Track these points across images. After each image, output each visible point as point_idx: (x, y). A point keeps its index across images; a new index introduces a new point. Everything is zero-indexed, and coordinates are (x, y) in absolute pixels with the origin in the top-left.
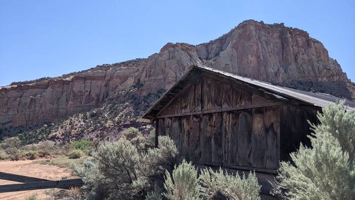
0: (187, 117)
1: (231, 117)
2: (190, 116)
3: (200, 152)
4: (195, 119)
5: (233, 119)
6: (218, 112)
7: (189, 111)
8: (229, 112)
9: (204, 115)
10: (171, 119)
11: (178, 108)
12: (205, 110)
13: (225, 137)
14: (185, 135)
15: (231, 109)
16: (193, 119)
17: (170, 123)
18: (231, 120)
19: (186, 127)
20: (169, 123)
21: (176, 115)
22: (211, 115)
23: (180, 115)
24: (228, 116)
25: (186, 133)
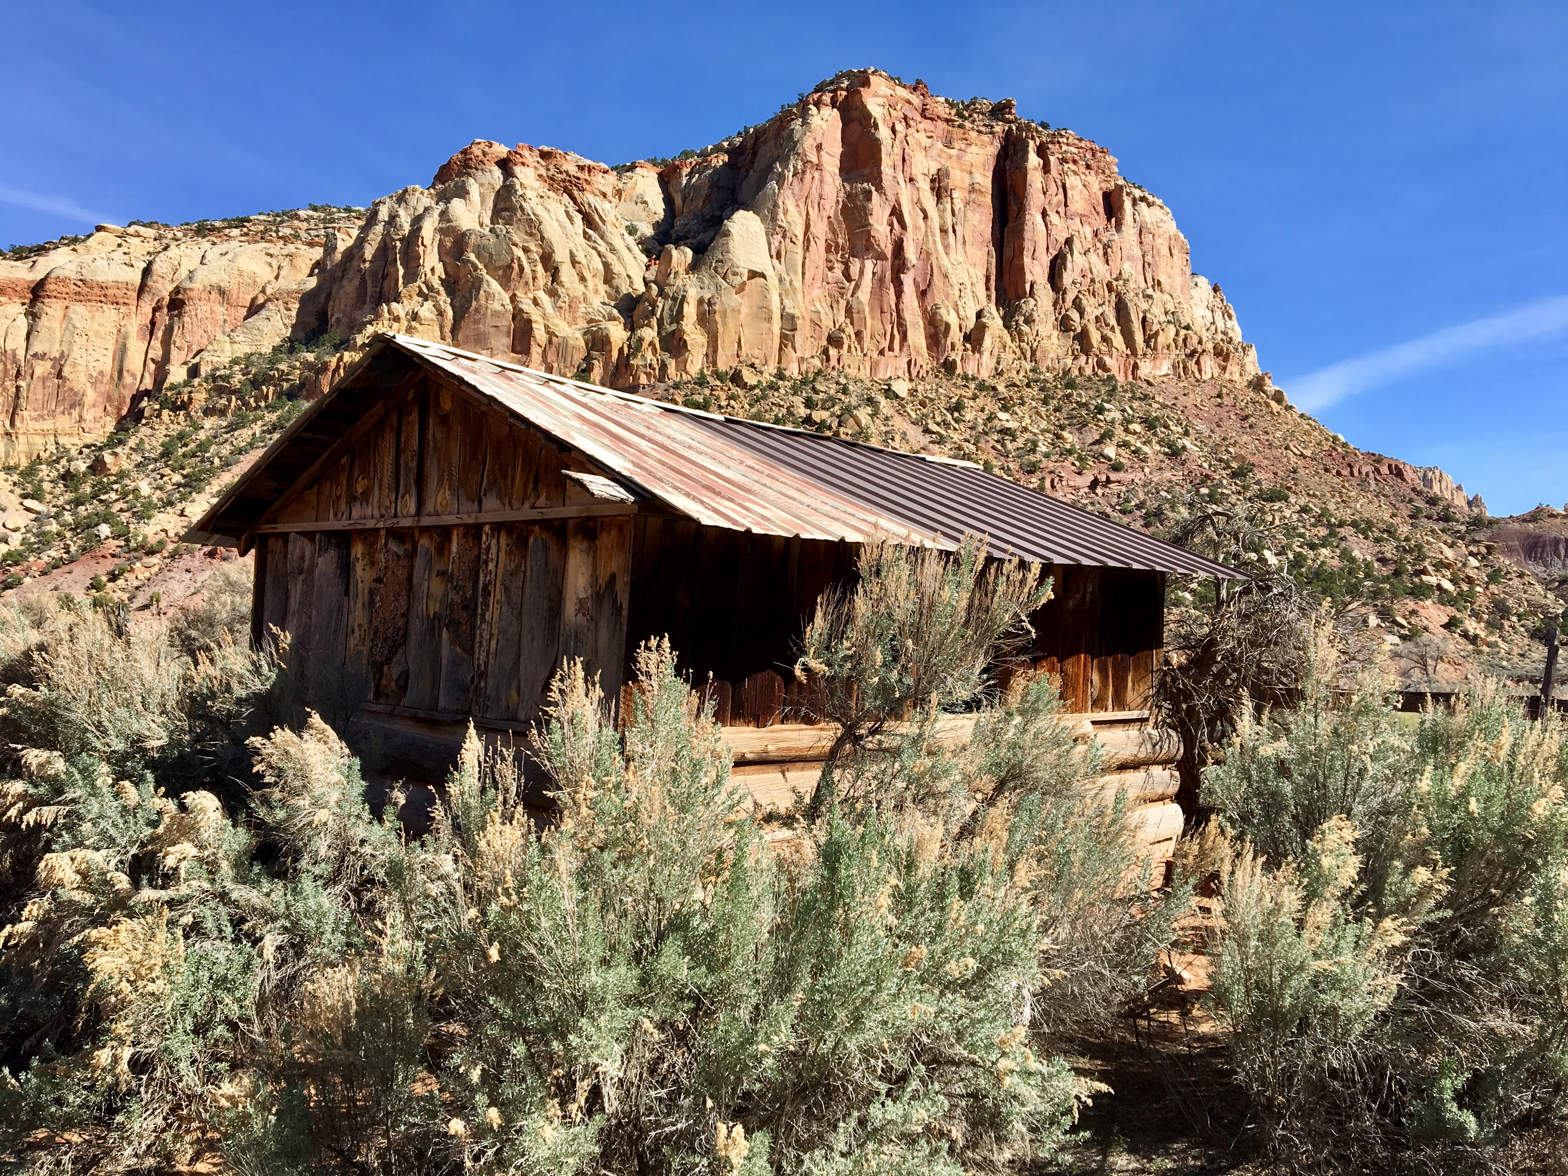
0: (369, 535)
1: (503, 543)
2: (378, 530)
3: (406, 674)
4: (393, 546)
5: (510, 553)
6: (467, 526)
7: (376, 513)
8: (498, 527)
9: (424, 530)
10: (312, 540)
11: (339, 498)
12: (429, 515)
13: (483, 615)
14: (359, 605)
15: (508, 515)
16: (386, 544)
17: (307, 558)
18: (502, 555)
19: (362, 573)
20: (302, 558)
21: (332, 524)
22: (445, 532)
23: (341, 524)
24: (494, 542)
25: (363, 597)
